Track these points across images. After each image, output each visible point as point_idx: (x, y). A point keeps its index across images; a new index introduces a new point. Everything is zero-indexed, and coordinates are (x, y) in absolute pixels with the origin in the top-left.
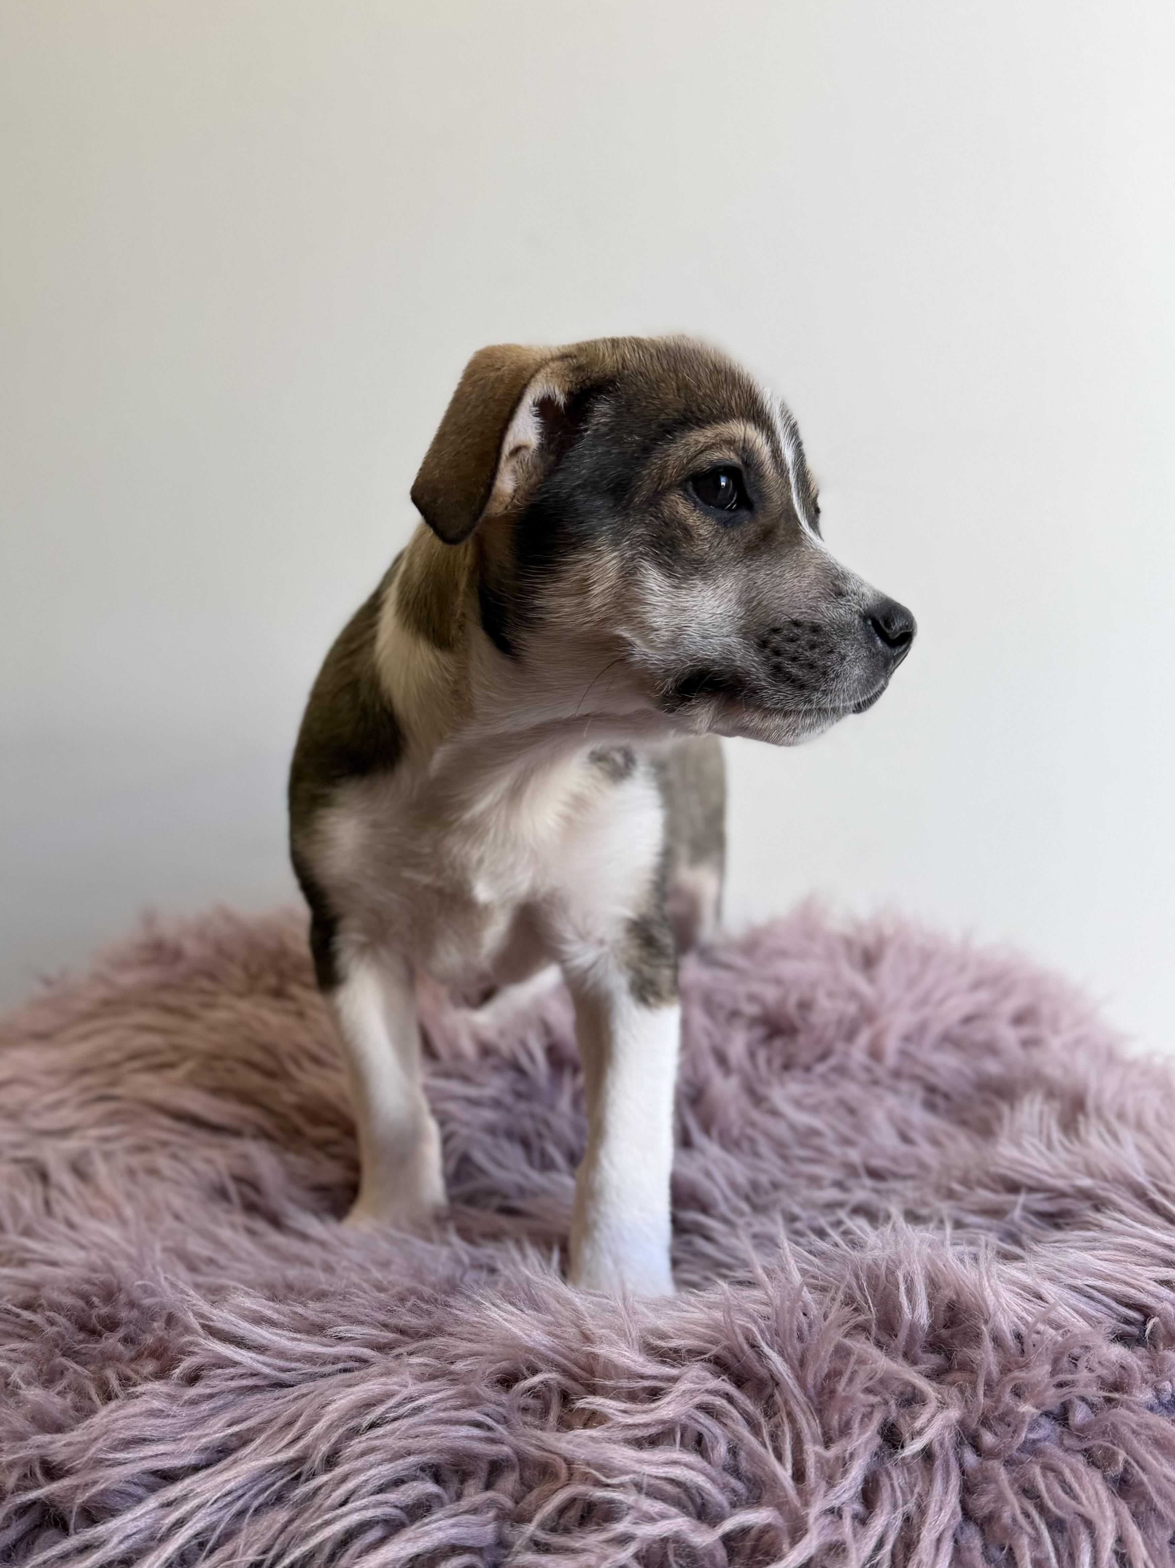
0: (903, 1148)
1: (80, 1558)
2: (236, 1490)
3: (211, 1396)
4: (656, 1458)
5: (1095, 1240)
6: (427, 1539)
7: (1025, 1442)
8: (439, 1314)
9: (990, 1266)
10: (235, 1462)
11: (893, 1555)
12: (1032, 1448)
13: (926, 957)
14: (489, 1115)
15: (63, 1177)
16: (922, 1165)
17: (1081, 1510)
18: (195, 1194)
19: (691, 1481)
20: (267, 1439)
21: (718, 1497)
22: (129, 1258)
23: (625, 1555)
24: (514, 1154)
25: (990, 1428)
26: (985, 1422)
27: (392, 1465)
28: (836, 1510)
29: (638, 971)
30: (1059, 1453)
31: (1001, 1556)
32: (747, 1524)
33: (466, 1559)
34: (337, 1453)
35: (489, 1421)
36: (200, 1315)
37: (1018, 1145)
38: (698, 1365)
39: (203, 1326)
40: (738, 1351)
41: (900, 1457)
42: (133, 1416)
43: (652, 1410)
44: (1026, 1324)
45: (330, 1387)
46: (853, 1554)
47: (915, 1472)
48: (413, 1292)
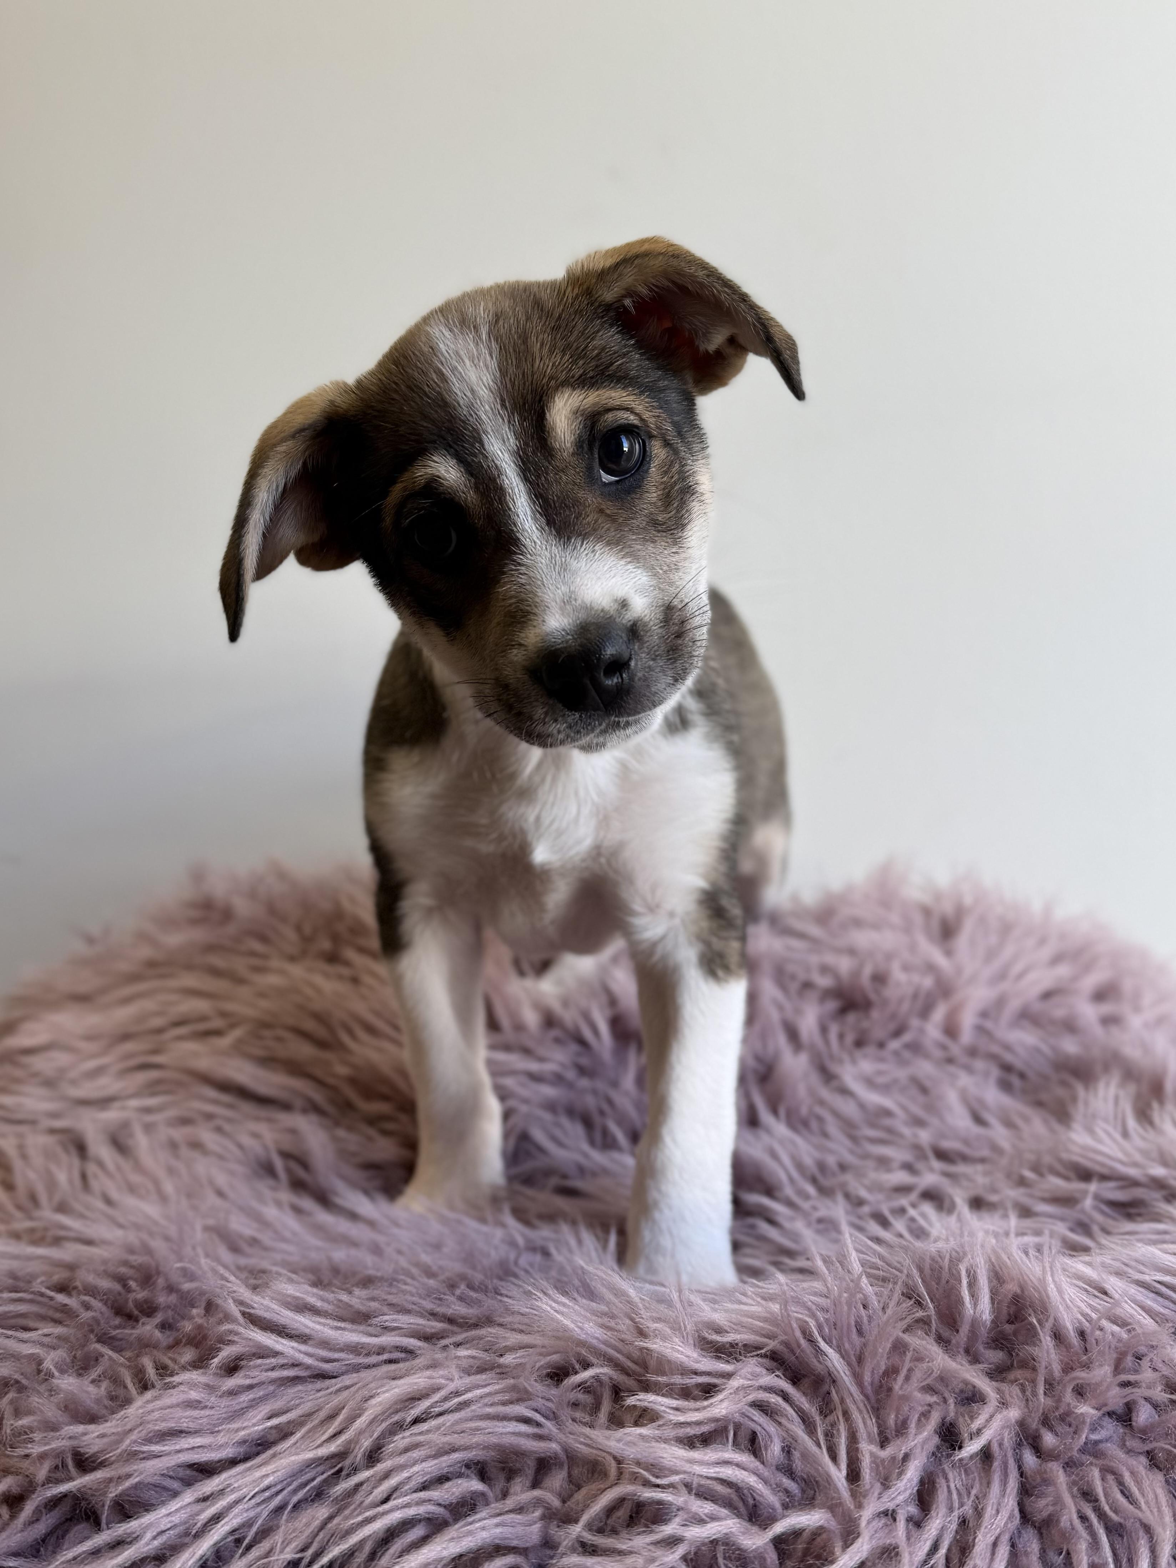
0: (976, 1130)
1: (111, 1555)
2: (275, 1485)
3: (250, 1387)
4: (707, 1458)
5: (1165, 1232)
6: (470, 1539)
7: (1085, 1443)
8: (489, 1303)
9: (1053, 1261)
10: (274, 1456)
11: (948, 1559)
12: (1093, 1450)
13: (1006, 928)
14: (549, 1091)
15: (101, 1150)
16: (996, 1149)
17: (1140, 1514)
18: (239, 1169)
19: (743, 1481)
20: (309, 1431)
21: (770, 1498)
22: (167, 1239)
23: (674, 1556)
24: (575, 1131)
25: (1051, 1428)
26: (1046, 1422)
27: (436, 1461)
28: (890, 1512)
29: (707, 944)
30: (1121, 1455)
31: (1059, 1560)
32: (798, 1526)
33: (510, 1559)
34: (380, 1449)
35: (538, 1417)
36: (240, 1303)
37: (1091, 1131)
38: (753, 1361)
39: (244, 1314)
40: (794, 1346)
41: (957, 1458)
42: (169, 1407)
43: (705, 1408)
44: (1089, 1320)
45: (375, 1379)
46: (906, 1558)
47: (973, 1473)
48: (463, 1277)
